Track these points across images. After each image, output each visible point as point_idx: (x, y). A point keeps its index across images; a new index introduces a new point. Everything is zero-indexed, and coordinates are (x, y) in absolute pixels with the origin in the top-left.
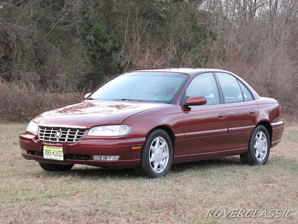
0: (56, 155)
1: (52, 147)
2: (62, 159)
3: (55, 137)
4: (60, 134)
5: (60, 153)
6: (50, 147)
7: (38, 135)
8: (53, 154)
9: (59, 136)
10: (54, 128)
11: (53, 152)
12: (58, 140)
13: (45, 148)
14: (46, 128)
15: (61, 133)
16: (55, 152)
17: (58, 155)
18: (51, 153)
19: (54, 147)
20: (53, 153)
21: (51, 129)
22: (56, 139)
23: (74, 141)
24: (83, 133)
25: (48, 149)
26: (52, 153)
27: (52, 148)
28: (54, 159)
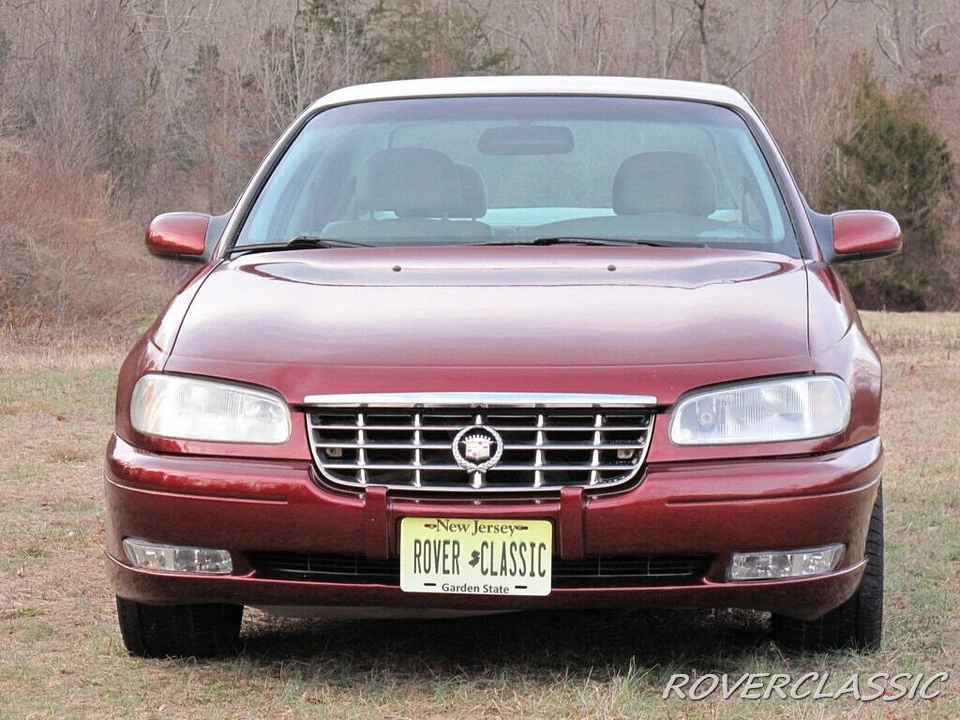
0: (497, 568)
1: (471, 523)
2: (540, 586)
3: (461, 464)
4: (493, 449)
5: (527, 555)
6: (453, 521)
7: (313, 461)
8: (473, 563)
9: (484, 460)
10: (430, 414)
11: (475, 554)
12: (478, 480)
13: (412, 532)
14: (361, 416)
15: (493, 439)
16: (487, 552)
17: (510, 565)
18: (455, 557)
19: (481, 522)
20: (476, 558)
21: (409, 421)
22: (465, 478)
23: (594, 483)
24: (643, 434)
25: (439, 534)
26: (465, 557)
27: (472, 528)
28: (482, 592)
